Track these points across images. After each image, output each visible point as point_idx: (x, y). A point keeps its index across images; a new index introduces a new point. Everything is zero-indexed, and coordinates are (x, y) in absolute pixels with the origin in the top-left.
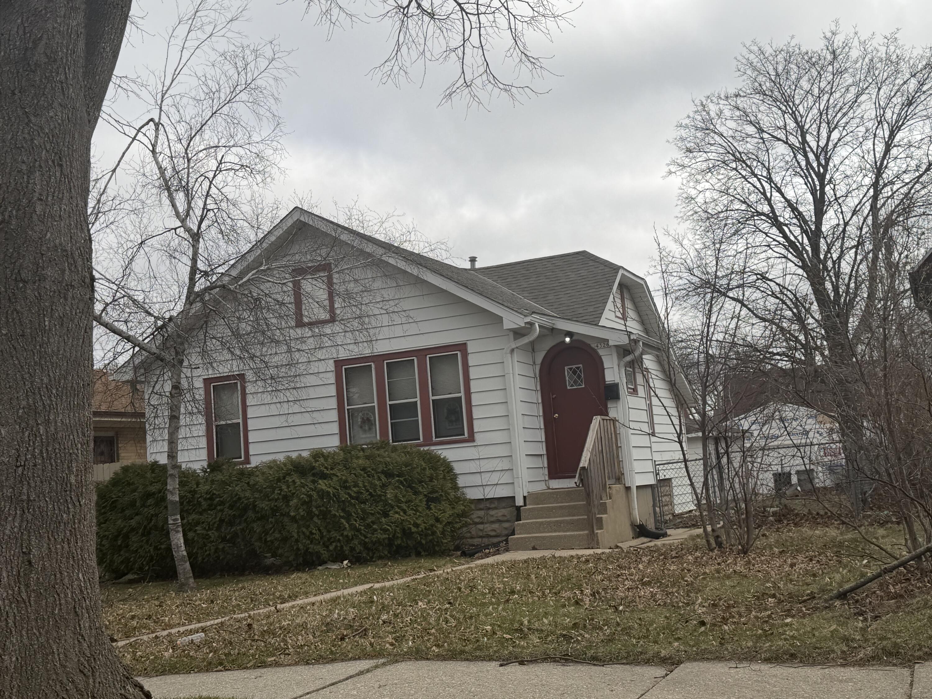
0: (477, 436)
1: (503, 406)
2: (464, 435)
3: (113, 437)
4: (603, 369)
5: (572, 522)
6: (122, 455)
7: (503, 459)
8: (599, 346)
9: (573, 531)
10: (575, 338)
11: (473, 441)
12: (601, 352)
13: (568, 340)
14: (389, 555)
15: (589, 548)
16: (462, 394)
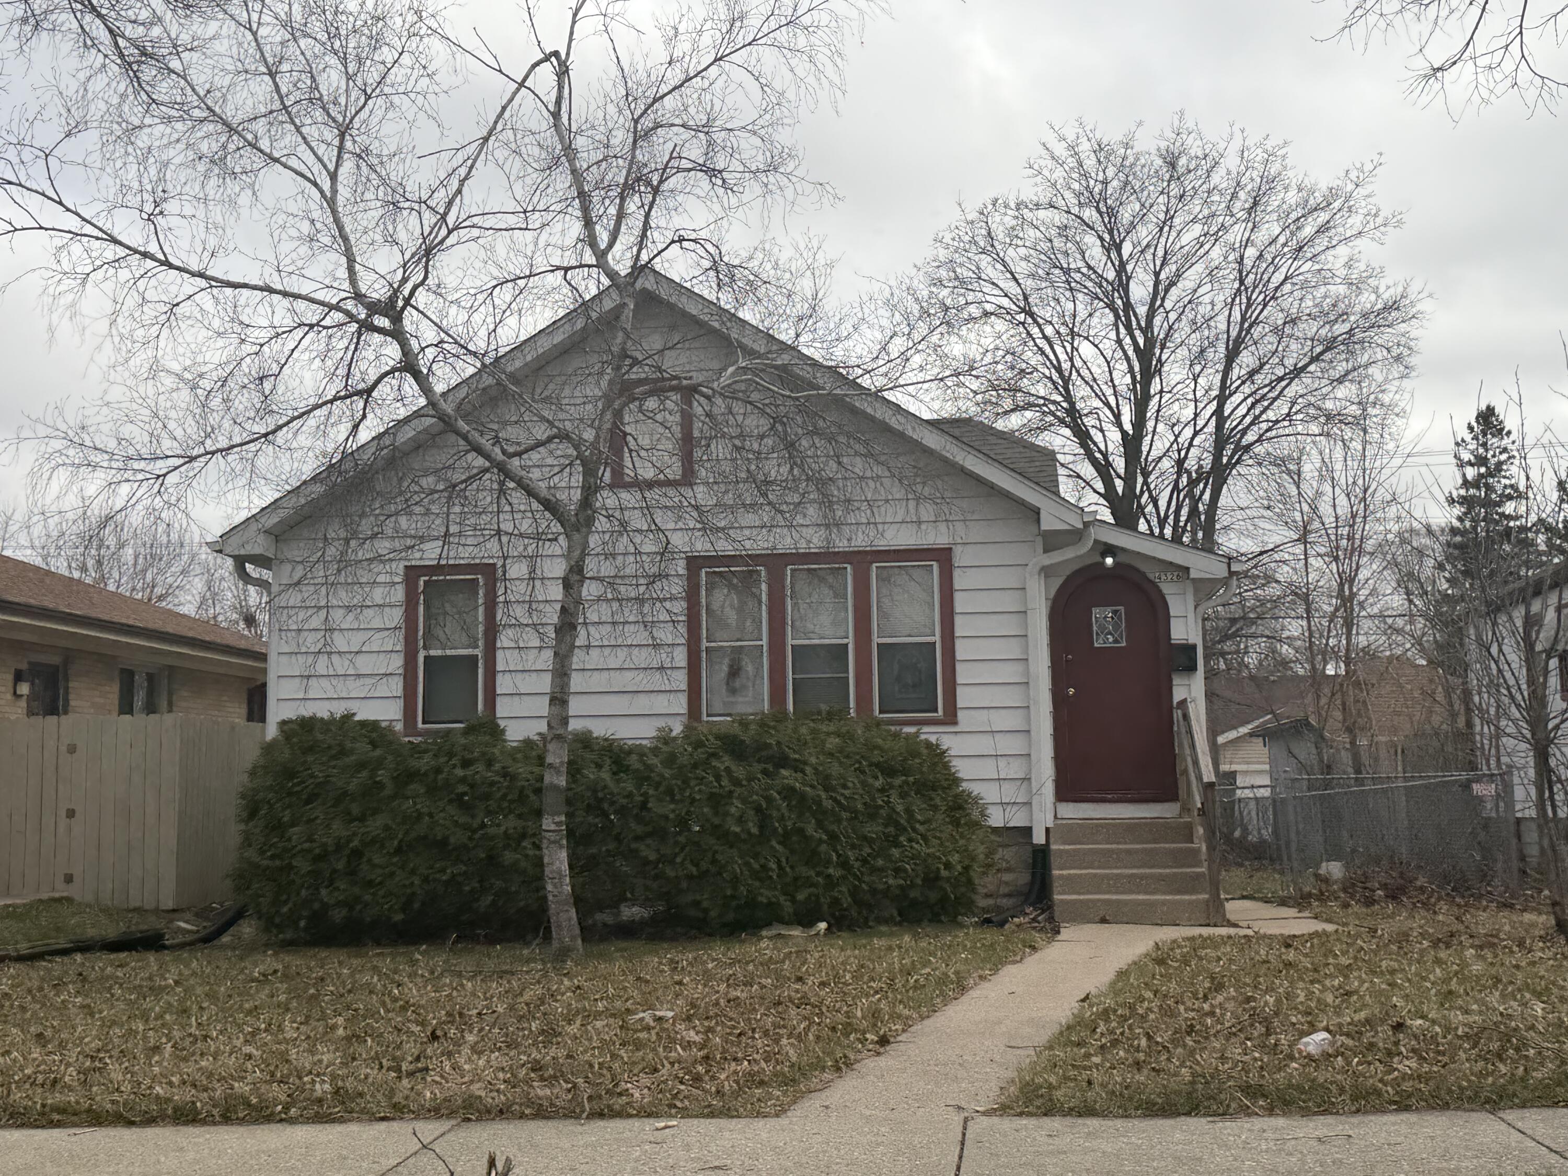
0: (960, 714)
1: (1019, 667)
2: (936, 710)
3: (57, 668)
4: (1168, 617)
5: (1161, 878)
6: (72, 703)
7: (1011, 759)
8: (1163, 577)
9: (1164, 893)
10: (1122, 558)
11: (955, 723)
12: (1167, 589)
13: (1109, 561)
14: (898, 919)
15: (1208, 925)
16: (937, 638)
